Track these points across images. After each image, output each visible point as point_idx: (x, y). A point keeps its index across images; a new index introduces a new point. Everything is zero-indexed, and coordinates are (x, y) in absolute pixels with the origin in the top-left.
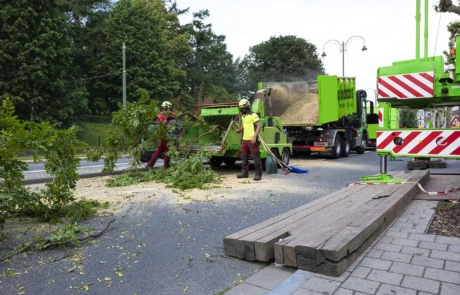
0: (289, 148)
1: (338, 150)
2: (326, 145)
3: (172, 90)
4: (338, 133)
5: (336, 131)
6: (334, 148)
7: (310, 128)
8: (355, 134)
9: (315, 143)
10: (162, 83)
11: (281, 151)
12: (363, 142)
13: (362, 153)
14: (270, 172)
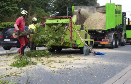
0: (92, 42)
1: (114, 43)
2: (109, 40)
3: (14, 9)
4: (114, 34)
5: (113, 34)
6: (112, 43)
7: (101, 32)
8: (121, 36)
9: (103, 40)
10: (8, 5)
11: (89, 43)
12: (125, 40)
13: (124, 46)
14: (86, 55)
